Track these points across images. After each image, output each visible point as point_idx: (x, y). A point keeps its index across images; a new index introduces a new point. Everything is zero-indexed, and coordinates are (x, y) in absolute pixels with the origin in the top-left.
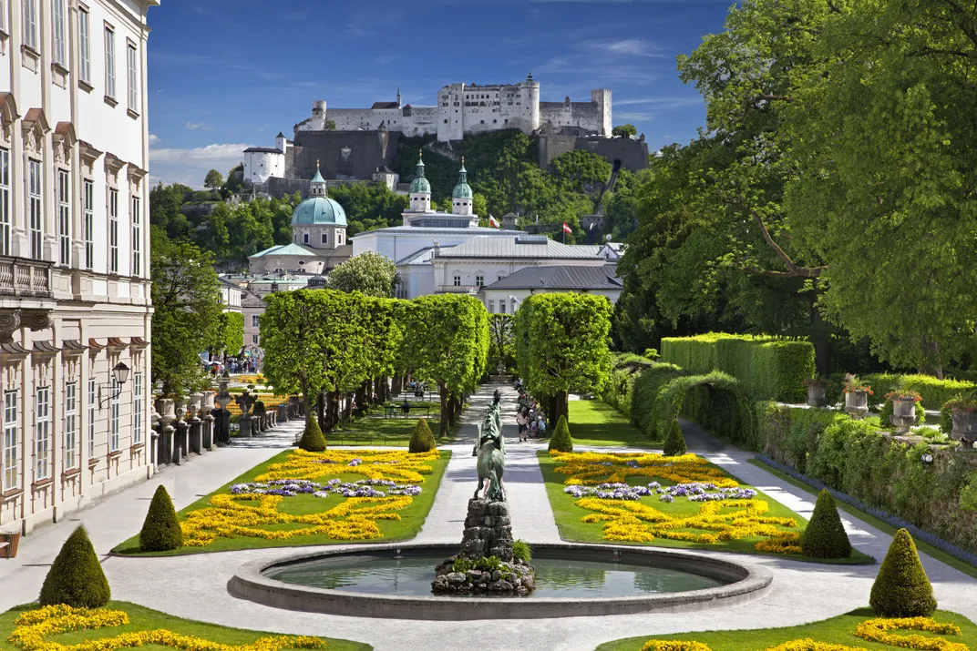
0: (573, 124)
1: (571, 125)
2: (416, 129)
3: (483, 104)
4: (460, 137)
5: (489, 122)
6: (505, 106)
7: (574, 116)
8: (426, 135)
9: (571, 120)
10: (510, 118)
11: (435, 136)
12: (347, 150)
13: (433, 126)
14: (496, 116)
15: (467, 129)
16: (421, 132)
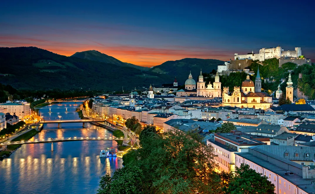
0: (290, 56)
1: (289, 56)
2: (255, 59)
3: (269, 52)
4: (264, 60)
5: (270, 56)
6: (273, 53)
7: (290, 54)
8: (257, 60)
9: (289, 55)
10: (274, 55)
11: (259, 60)
12: (240, 64)
13: (259, 58)
14: (272, 55)
15: (266, 58)
16: (256, 59)
